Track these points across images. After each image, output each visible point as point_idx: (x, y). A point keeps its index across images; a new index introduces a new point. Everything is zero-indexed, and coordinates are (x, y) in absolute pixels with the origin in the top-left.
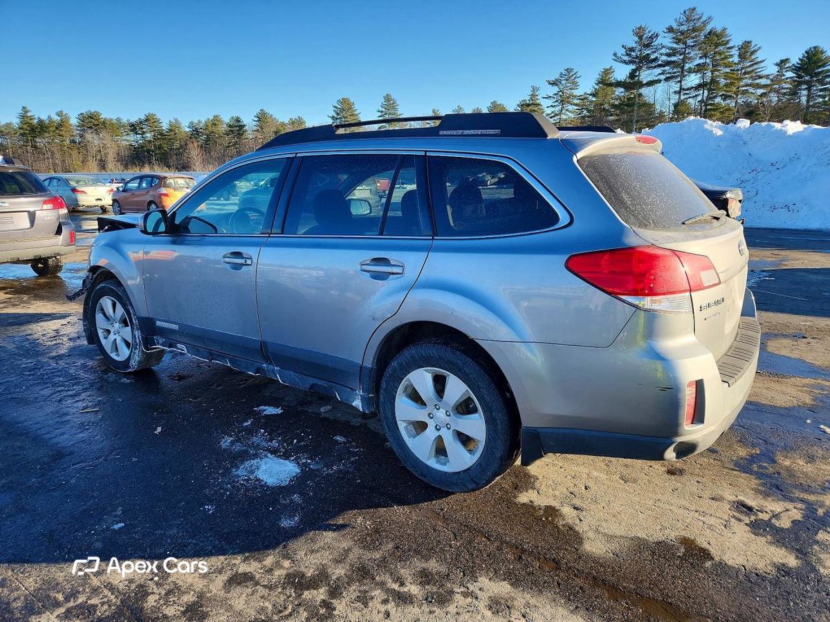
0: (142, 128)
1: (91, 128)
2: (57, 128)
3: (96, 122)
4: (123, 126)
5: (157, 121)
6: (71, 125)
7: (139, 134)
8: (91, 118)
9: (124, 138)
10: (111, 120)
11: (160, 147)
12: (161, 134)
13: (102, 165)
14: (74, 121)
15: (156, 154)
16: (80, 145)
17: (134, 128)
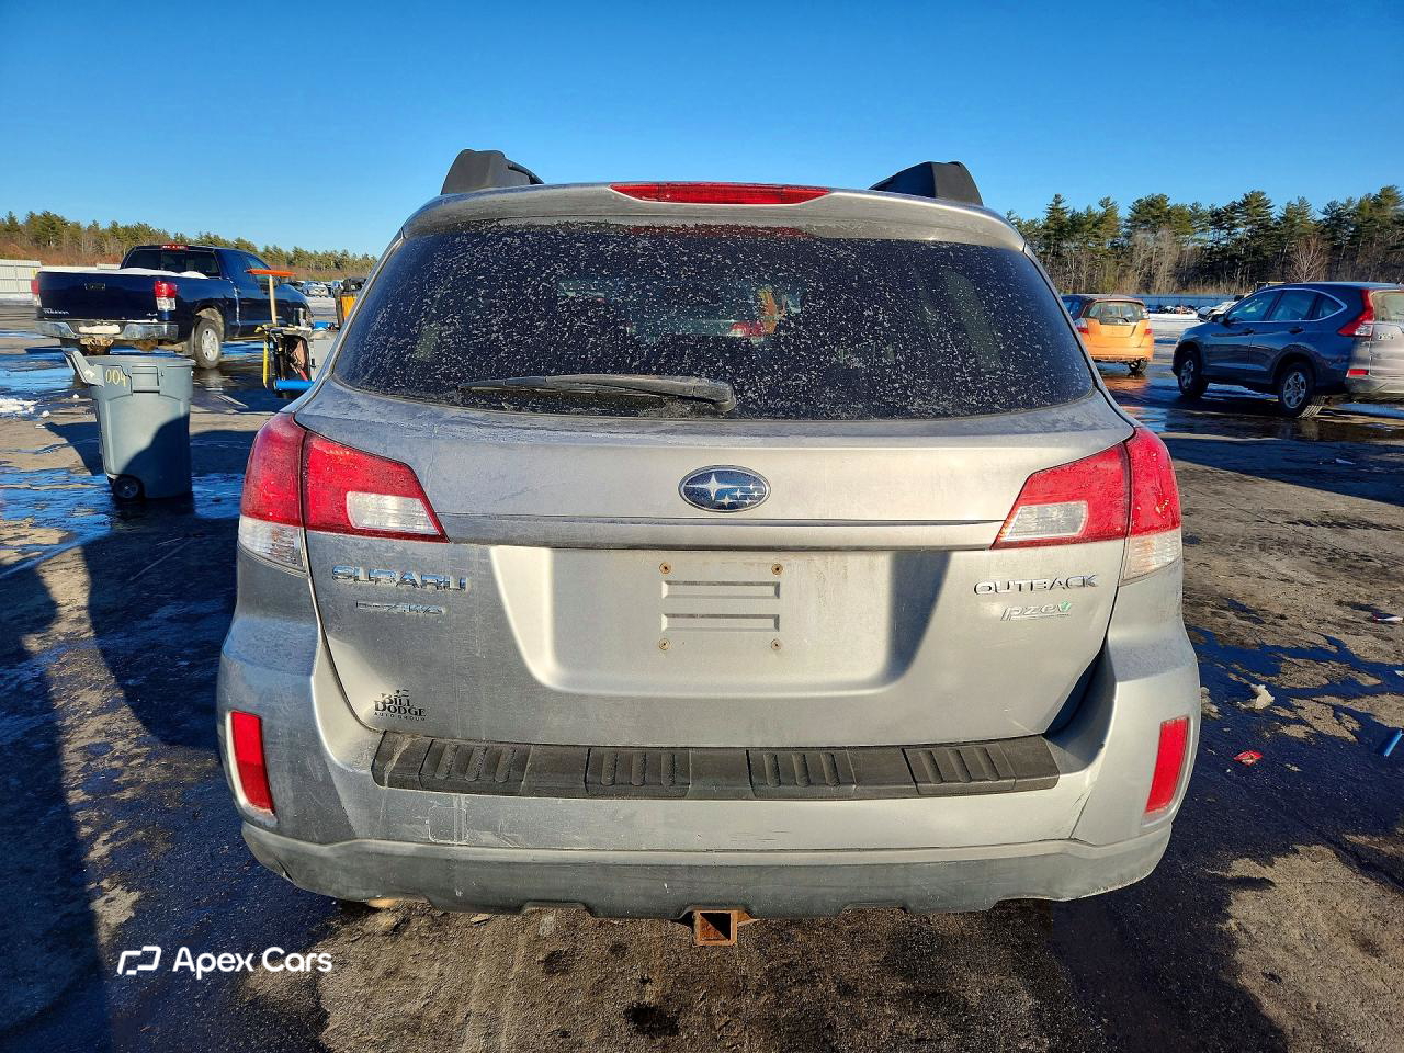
0: (1232, 219)
1: (1147, 222)
2: (1095, 225)
3: (1156, 213)
4: (1200, 217)
5: (1266, 204)
6: (1116, 220)
7: (1225, 228)
8: (1152, 206)
9: (1197, 236)
10: (1183, 207)
11: (1257, 251)
12: (1264, 226)
13: (1147, 283)
14: (1124, 213)
15: (1246, 263)
16: (1122, 252)
17: (1218, 219)
